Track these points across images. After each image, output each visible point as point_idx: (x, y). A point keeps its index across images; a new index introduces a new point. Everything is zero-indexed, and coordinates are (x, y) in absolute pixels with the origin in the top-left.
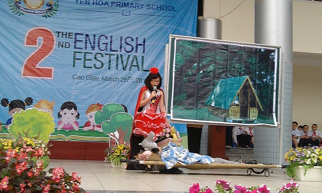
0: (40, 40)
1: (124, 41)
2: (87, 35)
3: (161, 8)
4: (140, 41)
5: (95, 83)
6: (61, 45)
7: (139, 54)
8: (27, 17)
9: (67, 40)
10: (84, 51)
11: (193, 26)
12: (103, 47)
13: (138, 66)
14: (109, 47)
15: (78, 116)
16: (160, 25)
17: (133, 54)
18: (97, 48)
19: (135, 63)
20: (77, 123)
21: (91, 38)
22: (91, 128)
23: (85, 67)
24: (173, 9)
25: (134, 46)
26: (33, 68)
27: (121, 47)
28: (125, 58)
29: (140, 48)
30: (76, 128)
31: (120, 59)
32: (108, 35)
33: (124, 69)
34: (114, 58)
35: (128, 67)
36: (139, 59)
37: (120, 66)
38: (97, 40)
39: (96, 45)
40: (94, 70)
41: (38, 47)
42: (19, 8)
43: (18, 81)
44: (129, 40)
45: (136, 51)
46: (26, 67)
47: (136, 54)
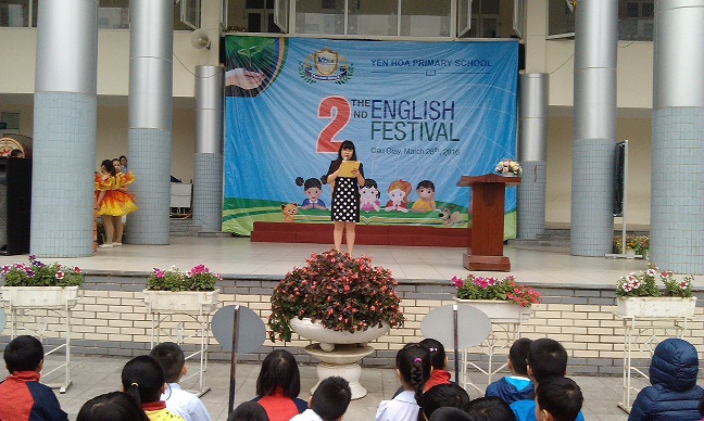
0: (334, 110)
1: (429, 106)
2: (386, 102)
3: (473, 63)
4: (448, 106)
5: (397, 156)
6: (357, 115)
7: (447, 121)
8: (319, 85)
9: (364, 108)
10: (383, 120)
11: (513, 83)
12: (404, 114)
13: (445, 135)
14: (411, 114)
15: (379, 195)
16: (471, 85)
17: (440, 120)
18: (397, 116)
19: (442, 132)
20: (377, 203)
21: (391, 104)
22: (393, 208)
23: (384, 138)
24: (487, 64)
25: (441, 112)
26: (327, 142)
27: (425, 114)
28: (430, 126)
29: (448, 113)
30: (377, 209)
31: (424, 128)
32: (411, 101)
33: (430, 139)
34: (417, 126)
35: (434, 137)
36: (448, 127)
37: (425, 136)
38: (397, 107)
39: (397, 113)
40: (395, 142)
41: (333, 118)
42: (310, 74)
43: (313, 158)
44: (434, 105)
45: (444, 118)
46: (320, 142)
47: (442, 121)
